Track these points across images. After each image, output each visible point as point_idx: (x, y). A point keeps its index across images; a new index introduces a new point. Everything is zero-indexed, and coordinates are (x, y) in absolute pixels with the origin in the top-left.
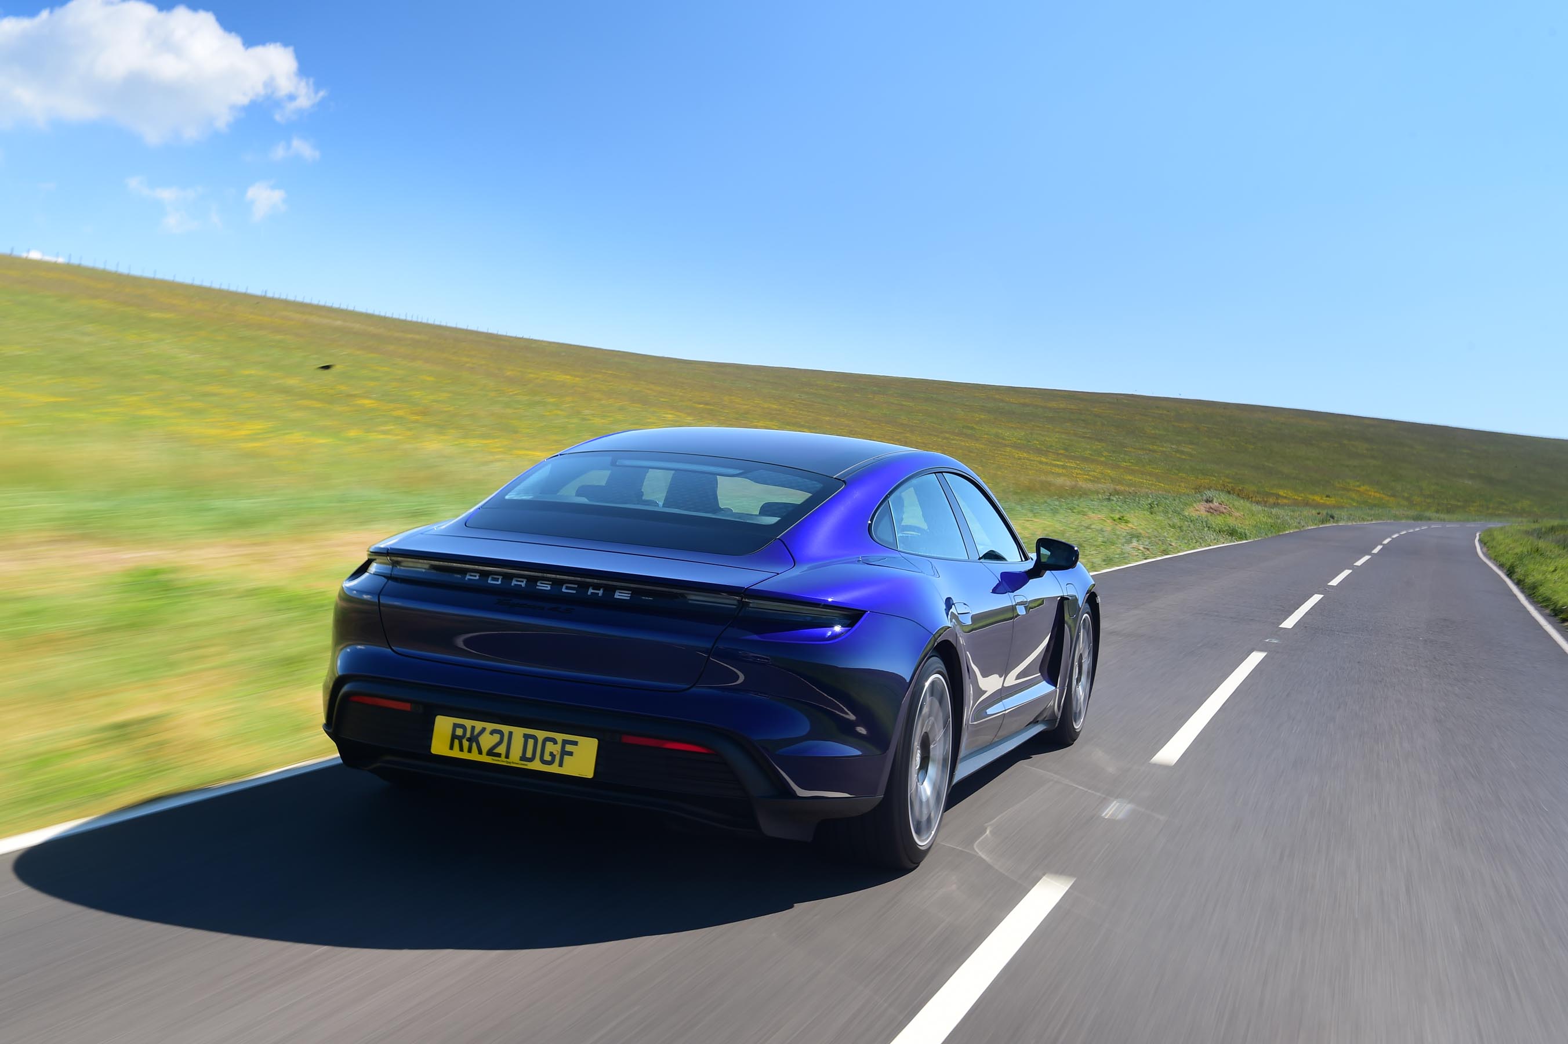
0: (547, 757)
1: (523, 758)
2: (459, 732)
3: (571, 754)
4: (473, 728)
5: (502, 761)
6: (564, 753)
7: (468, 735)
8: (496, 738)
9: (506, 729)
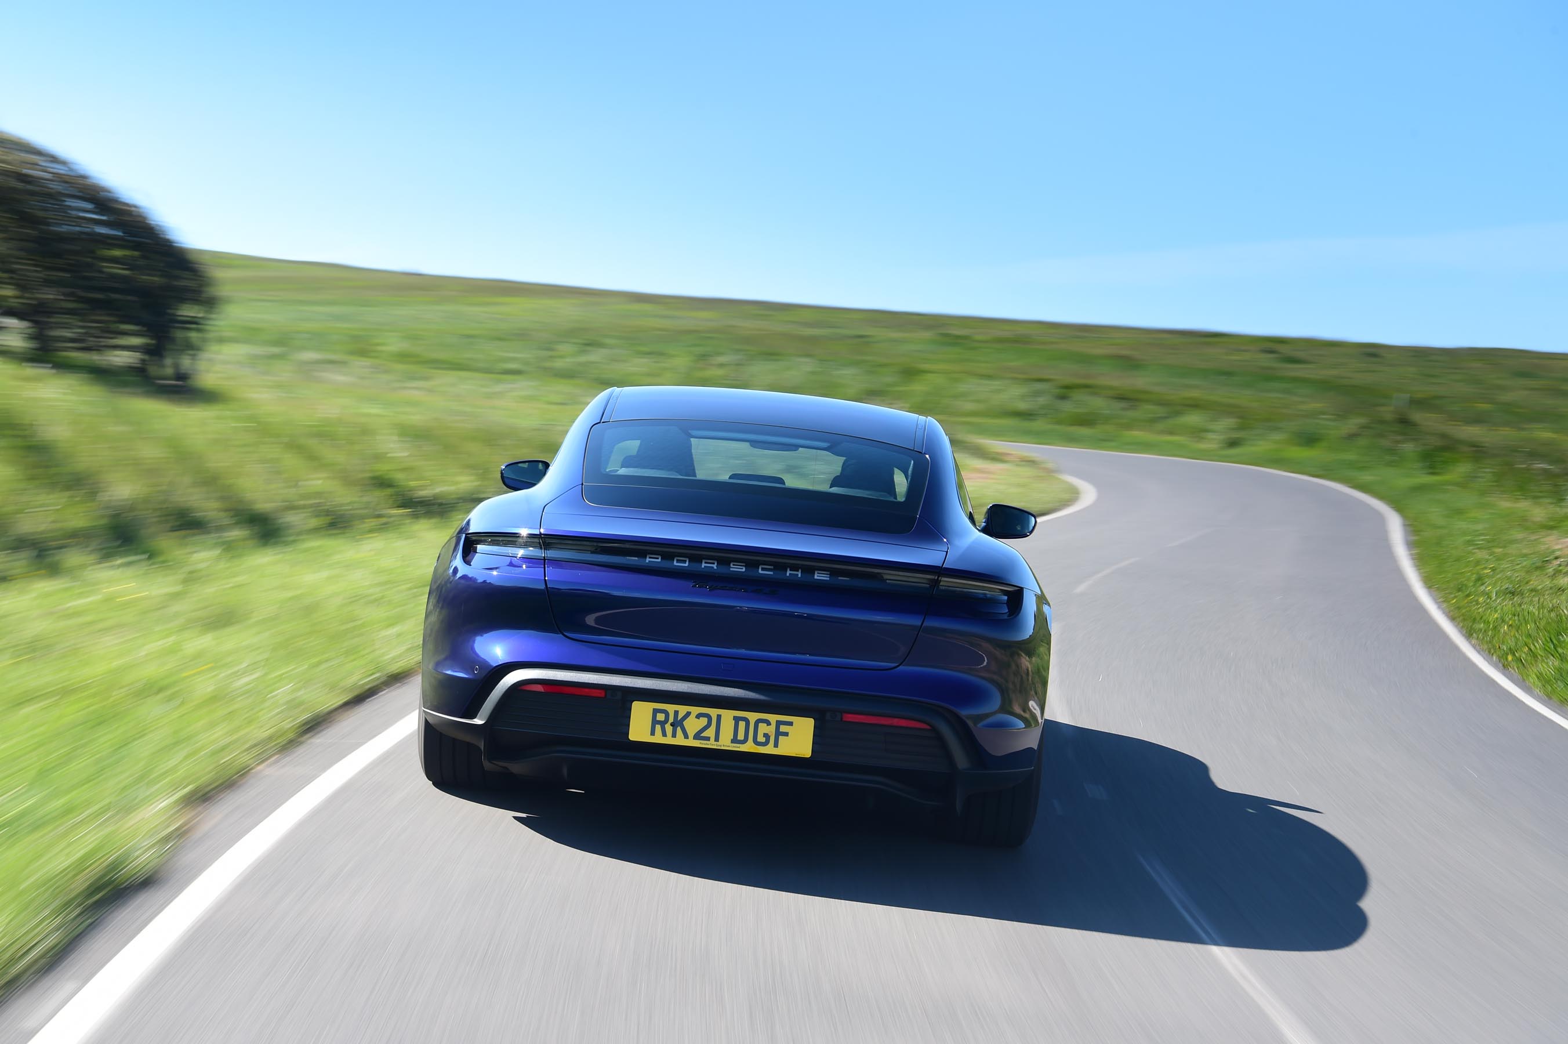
0: (761, 739)
1: (735, 740)
2: (661, 717)
3: (786, 734)
4: (676, 713)
5: (711, 745)
6: (778, 733)
7: (671, 720)
8: (704, 721)
9: (713, 712)
